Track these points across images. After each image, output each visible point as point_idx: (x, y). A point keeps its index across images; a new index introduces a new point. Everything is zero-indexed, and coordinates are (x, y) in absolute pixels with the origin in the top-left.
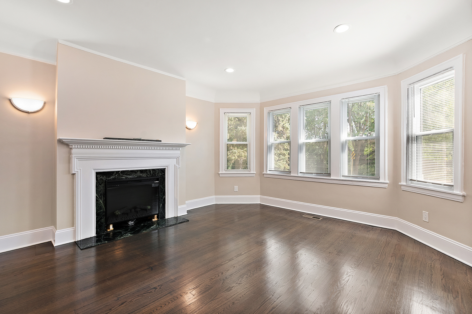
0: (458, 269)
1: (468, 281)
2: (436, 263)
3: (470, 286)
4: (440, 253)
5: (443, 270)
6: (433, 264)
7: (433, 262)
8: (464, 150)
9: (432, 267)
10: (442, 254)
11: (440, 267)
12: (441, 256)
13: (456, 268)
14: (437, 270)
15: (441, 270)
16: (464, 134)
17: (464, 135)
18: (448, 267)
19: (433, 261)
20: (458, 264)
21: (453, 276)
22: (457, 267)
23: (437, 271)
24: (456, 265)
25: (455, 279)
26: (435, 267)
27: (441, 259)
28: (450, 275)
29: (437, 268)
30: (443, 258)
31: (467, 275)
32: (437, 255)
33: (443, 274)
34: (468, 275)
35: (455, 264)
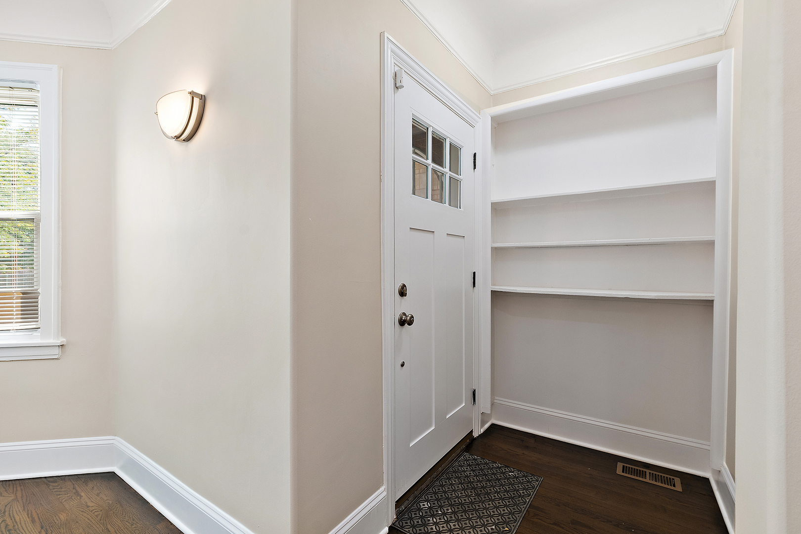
0: (60, 493)
1: (89, 507)
2: (15, 512)
3: (96, 514)
4: (10, 482)
5: (36, 519)
6: (9, 521)
7: (7, 513)
8: (61, 255)
9: (11, 527)
10: (13, 482)
11: (28, 515)
12: (15, 489)
13: (57, 495)
14: (24, 527)
15: (33, 521)
16: (61, 224)
17: (61, 227)
18: (42, 503)
19: (5, 512)
20: (54, 484)
21: (62, 517)
22: (56, 491)
23: (25, 529)
24: (54, 489)
25: (67, 520)
26: (19, 523)
27: (19, 494)
28: (55, 518)
29: (23, 522)
30: (22, 490)
31: (81, 496)
32: (6, 491)
33: (42, 528)
34: (82, 494)
35: (51, 487)
